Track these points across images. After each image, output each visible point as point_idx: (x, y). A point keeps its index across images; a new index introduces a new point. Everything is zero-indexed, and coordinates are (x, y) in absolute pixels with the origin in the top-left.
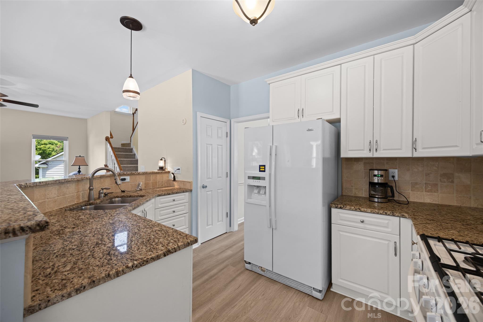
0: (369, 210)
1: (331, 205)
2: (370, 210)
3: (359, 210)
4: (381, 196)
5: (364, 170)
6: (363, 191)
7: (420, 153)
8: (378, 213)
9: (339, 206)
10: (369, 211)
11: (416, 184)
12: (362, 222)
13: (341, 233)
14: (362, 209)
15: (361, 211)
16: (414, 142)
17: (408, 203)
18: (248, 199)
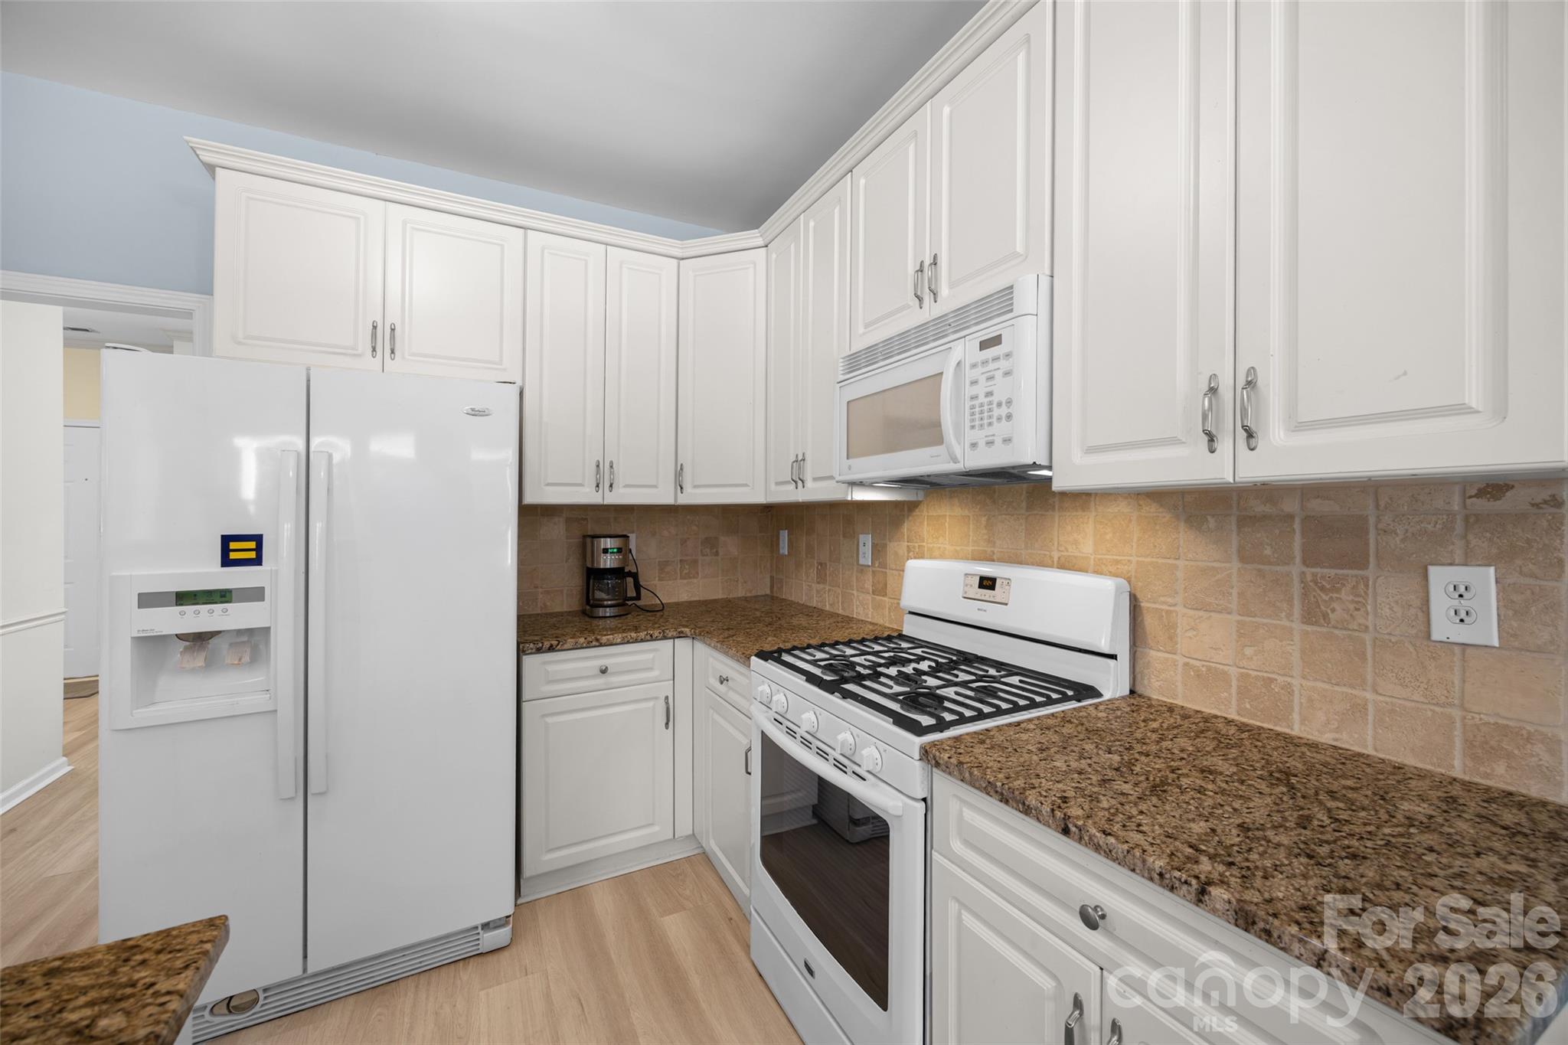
0: (618, 638)
1: (524, 647)
2: (620, 636)
3: (597, 644)
4: (612, 602)
5: (567, 539)
6: (565, 595)
7: (693, 496)
8: (636, 641)
9: (547, 644)
10: (619, 640)
11: (667, 563)
12: (604, 671)
13: (549, 720)
14: (604, 639)
15: (601, 645)
16: (679, 472)
17: (663, 607)
18: (134, 711)
